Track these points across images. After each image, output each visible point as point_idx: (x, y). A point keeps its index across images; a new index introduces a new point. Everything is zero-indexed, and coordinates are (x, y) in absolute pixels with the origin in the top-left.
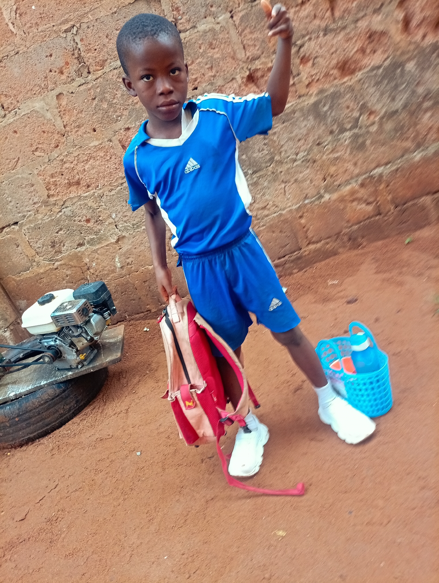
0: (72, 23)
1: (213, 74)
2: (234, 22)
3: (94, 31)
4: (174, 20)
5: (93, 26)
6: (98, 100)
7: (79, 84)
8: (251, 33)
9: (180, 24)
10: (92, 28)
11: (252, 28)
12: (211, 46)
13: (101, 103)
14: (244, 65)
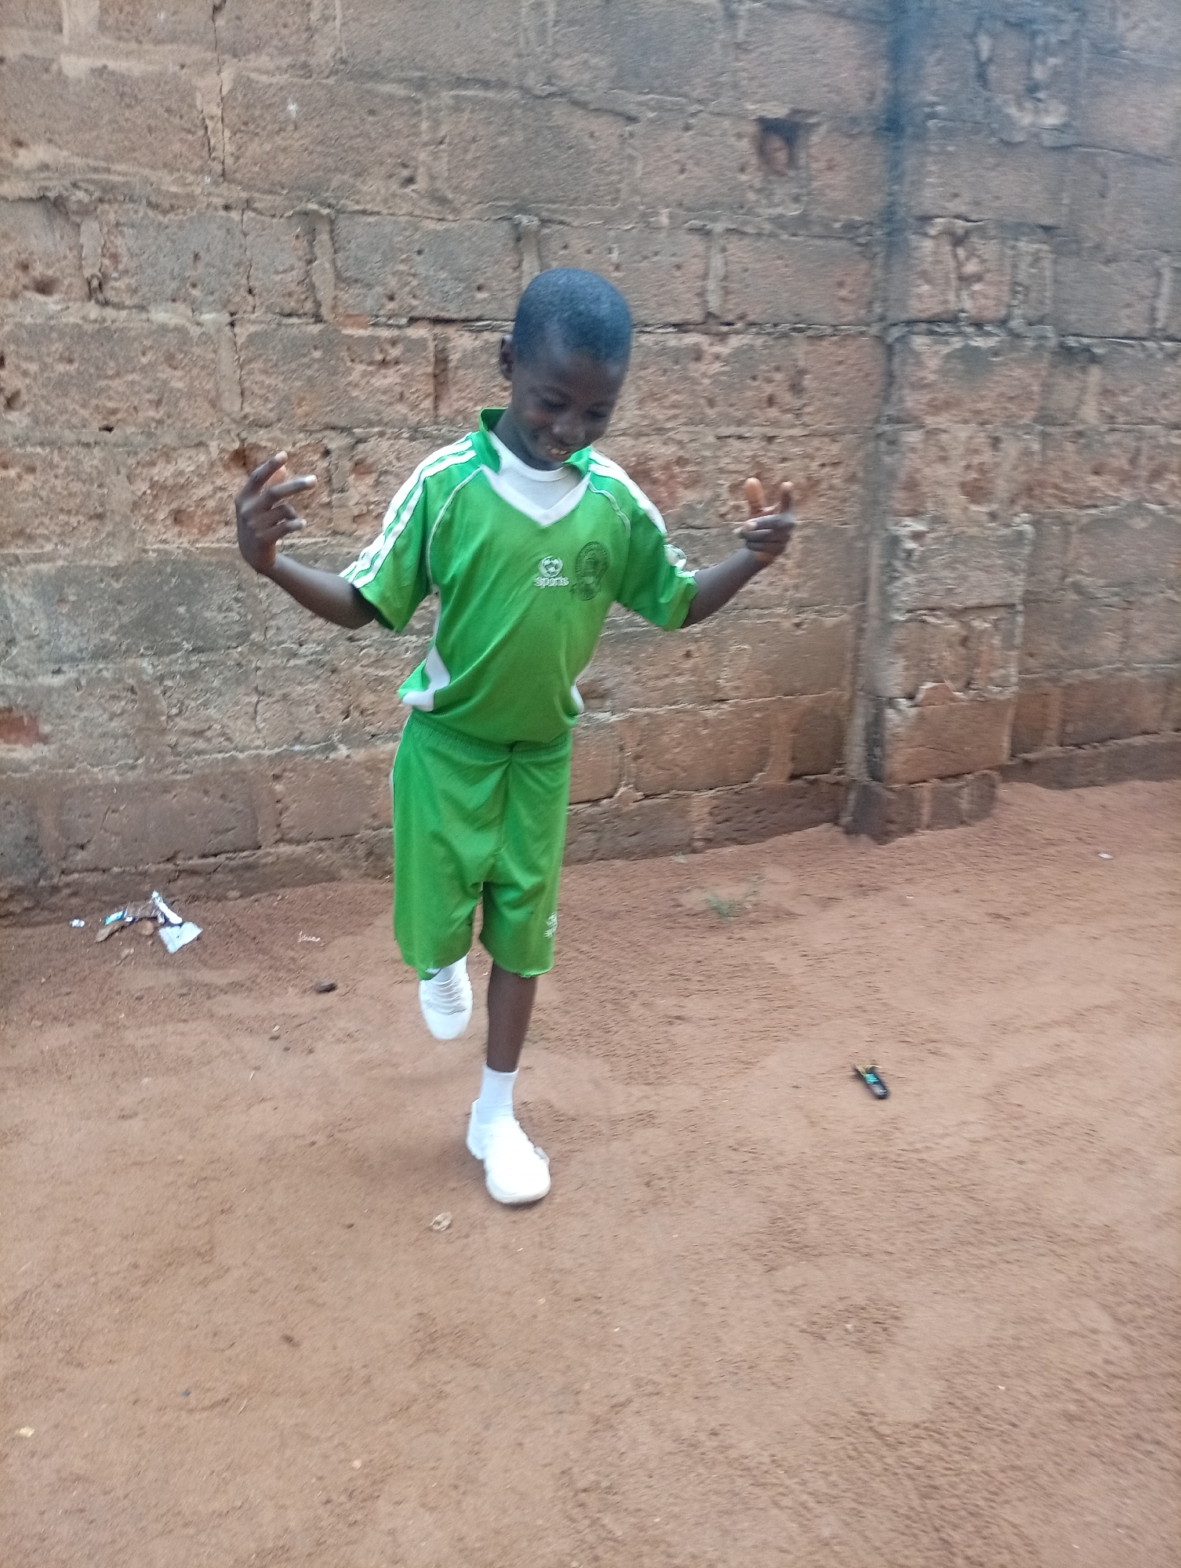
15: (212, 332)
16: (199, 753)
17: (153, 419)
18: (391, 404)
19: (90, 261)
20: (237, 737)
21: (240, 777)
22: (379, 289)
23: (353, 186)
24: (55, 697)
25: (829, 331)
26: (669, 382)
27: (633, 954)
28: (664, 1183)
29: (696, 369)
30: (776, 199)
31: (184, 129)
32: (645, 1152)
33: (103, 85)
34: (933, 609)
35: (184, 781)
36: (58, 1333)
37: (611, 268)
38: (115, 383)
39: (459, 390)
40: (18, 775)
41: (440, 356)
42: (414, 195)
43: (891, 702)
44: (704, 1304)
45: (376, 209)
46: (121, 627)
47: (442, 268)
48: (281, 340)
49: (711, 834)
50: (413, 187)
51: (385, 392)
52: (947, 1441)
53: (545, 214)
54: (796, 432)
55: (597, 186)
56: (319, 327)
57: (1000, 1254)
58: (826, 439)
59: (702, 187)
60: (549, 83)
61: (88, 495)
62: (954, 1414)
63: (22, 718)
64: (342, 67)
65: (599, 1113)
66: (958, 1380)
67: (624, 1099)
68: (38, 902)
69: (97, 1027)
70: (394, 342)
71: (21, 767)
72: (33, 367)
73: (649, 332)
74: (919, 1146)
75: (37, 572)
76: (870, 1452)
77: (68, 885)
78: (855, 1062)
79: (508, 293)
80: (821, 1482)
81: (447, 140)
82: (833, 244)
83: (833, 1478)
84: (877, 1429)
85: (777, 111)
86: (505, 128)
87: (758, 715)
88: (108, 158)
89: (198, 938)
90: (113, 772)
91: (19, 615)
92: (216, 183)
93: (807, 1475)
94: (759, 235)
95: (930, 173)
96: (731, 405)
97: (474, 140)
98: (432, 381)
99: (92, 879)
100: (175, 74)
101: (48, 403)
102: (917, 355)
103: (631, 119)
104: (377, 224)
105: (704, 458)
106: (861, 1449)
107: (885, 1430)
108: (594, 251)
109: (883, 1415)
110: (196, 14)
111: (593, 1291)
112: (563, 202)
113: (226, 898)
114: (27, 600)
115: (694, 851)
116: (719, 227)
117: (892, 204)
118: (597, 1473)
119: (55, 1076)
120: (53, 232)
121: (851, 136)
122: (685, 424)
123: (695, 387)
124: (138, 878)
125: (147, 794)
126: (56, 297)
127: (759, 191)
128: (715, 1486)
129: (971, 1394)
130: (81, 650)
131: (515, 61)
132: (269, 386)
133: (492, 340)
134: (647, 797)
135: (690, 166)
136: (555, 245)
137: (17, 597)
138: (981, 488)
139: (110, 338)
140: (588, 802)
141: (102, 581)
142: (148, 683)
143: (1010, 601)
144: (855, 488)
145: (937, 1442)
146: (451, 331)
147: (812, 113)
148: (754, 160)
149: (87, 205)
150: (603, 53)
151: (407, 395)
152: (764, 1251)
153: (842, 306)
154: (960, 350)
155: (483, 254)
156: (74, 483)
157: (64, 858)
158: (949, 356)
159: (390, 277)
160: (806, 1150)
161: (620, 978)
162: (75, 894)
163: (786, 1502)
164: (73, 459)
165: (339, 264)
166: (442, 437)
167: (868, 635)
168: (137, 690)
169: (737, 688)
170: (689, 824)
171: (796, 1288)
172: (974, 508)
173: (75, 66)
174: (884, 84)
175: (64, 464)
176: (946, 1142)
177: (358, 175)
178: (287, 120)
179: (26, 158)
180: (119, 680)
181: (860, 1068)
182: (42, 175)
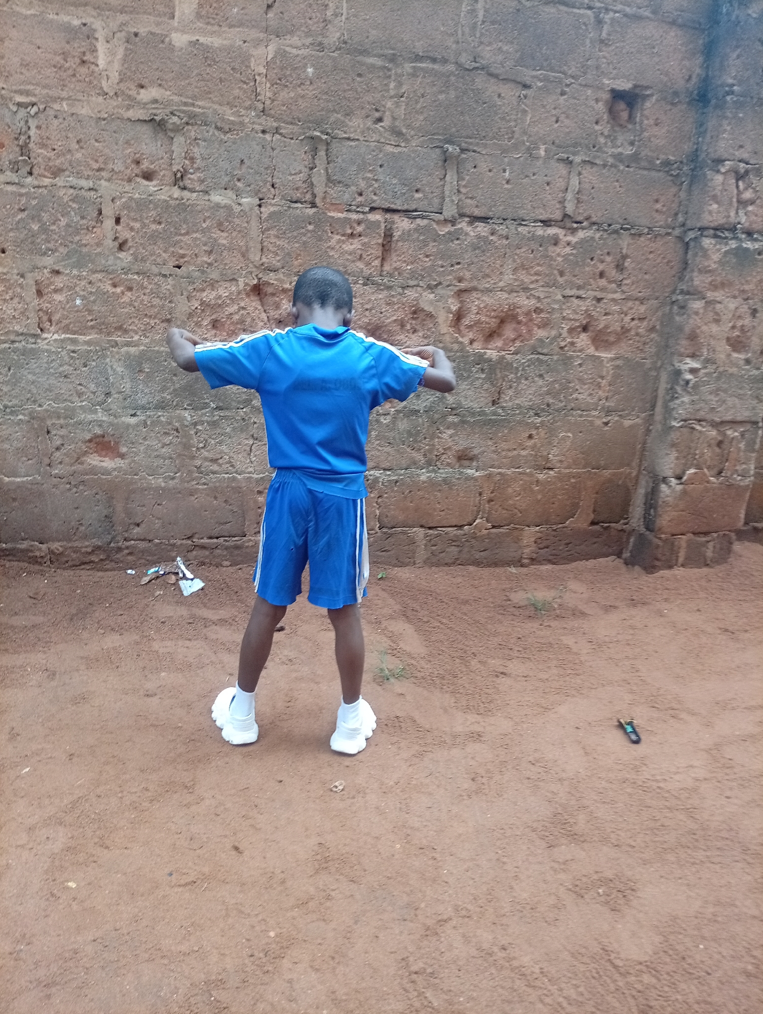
0: (34, 99)
1: (209, 261)
2: (261, 213)
3: (62, 126)
4: (182, 170)
5: (64, 119)
6: (28, 215)
7: (9, 181)
8: (277, 237)
9: (189, 179)
10: (61, 120)
11: (281, 232)
12: (220, 226)
13: (30, 221)
14: (254, 269)
15: (247, 210)
16: (214, 473)
17: (206, 262)
18: (354, 261)
19: (178, 161)
20: (238, 465)
21: (238, 490)
22: (354, 188)
23: (344, 122)
24: (131, 430)
25: (646, 230)
26: (535, 258)
27: (476, 628)
28: (484, 780)
29: (553, 251)
30: (619, 143)
31: (242, 81)
32: (473, 758)
33: (195, 52)
34: (700, 421)
35: (203, 489)
36: (96, 826)
37: (504, 182)
38: (185, 239)
39: (398, 255)
40: (104, 477)
41: (388, 233)
42: (381, 128)
43: (665, 480)
44: (504, 863)
45: (357, 137)
46: (175, 390)
47: (395, 177)
48: (289, 217)
49: (534, 556)
50: (382, 124)
51: (350, 254)
52: (661, 977)
53: (464, 145)
54: (616, 296)
55: (500, 128)
56: (314, 210)
57: (708, 857)
58: (637, 303)
59: (569, 133)
60: (475, 62)
61: (163, 307)
62: (668, 960)
63: (110, 441)
64: (344, 45)
65: (444, 729)
66: (672, 937)
67: (462, 723)
68: (108, 556)
69: (136, 637)
70: (359, 223)
71: (107, 472)
72: (137, 225)
73: (525, 225)
74: (658, 778)
75: (127, 353)
76: (607, 976)
77: (127, 548)
78: (619, 716)
79: (435, 194)
80: (572, 991)
81: (405, 95)
82: (654, 174)
83: (581, 989)
84: (614, 961)
85: (624, 85)
86: (444, 89)
87: (573, 480)
88: (194, 97)
89: (202, 589)
90: (161, 480)
91: (115, 378)
92: (258, 116)
93: (563, 985)
94: (604, 166)
95: (725, 130)
96: (575, 276)
97: (423, 96)
98: (381, 248)
99: (142, 545)
100: (239, 46)
101: (144, 248)
102: (705, 251)
103: (526, 86)
104: (356, 146)
105: (554, 309)
106: (601, 973)
107: (619, 963)
108: (495, 170)
109: (618, 953)
110: (256, 10)
111: (433, 844)
112: (476, 138)
113: (222, 566)
114: (120, 369)
115: (522, 566)
116: (578, 159)
117: (697, 150)
118: (425, 963)
119: (109, 665)
120: (156, 141)
121: (672, 104)
122: (543, 286)
123: (552, 262)
124: (169, 548)
125: (180, 495)
126: (154, 183)
127: (606, 137)
128: (501, 983)
129: (680, 948)
130: (149, 403)
131: (454, 46)
132: (279, 245)
133: (421, 225)
134: (494, 527)
135: (562, 117)
136: (469, 165)
137: (114, 367)
138: (741, 342)
139: (185, 210)
140: (455, 526)
141: (166, 361)
142: (187, 426)
143: (754, 419)
144: (653, 335)
145: (654, 976)
146: (396, 217)
147: (647, 88)
148: (605, 117)
149: (178, 126)
150: (512, 43)
151: (364, 256)
152: (547, 834)
153: (656, 215)
154: (735, 249)
155: (421, 169)
156: (155, 299)
157: (126, 531)
158: (726, 252)
159: (361, 180)
160: (581, 771)
161: (466, 643)
162: (130, 554)
163: (548, 1000)
164: (155, 284)
165: (330, 171)
166: (384, 284)
167: (653, 434)
168: (180, 430)
169: (561, 461)
170: (520, 547)
171: (567, 861)
172: (735, 355)
173: (180, 40)
174: (698, 71)
175: (150, 287)
176: (677, 777)
177: (348, 115)
178: (307, 77)
179: (145, 95)
180: (170, 424)
181: (622, 721)
182: (153, 106)
